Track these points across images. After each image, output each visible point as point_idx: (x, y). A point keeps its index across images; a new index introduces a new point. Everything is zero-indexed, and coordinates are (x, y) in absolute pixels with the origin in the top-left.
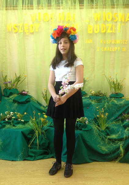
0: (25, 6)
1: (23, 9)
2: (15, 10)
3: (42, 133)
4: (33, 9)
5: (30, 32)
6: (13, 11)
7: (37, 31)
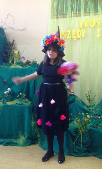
0: (74, 14)
1: (71, 17)
3: (85, 132)
4: (80, 16)
5: (77, 38)
6: (63, 19)
7: (83, 36)
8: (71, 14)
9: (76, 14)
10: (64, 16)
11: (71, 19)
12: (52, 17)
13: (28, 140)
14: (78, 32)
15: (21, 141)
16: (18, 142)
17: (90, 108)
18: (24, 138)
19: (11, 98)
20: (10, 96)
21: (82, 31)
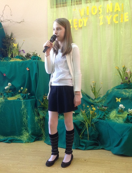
1: (72, 5)
2: (64, 6)
4: (81, 4)
5: (79, 27)
6: (62, 8)
7: (85, 25)
8: (72, 2)
9: (76, 1)
10: (64, 5)
11: (72, 8)
12: (51, 6)
13: (32, 136)
14: (80, 20)
15: (25, 138)
16: (22, 139)
17: (96, 101)
18: (28, 134)
19: (12, 94)
20: (11, 91)
21: (84, 20)
